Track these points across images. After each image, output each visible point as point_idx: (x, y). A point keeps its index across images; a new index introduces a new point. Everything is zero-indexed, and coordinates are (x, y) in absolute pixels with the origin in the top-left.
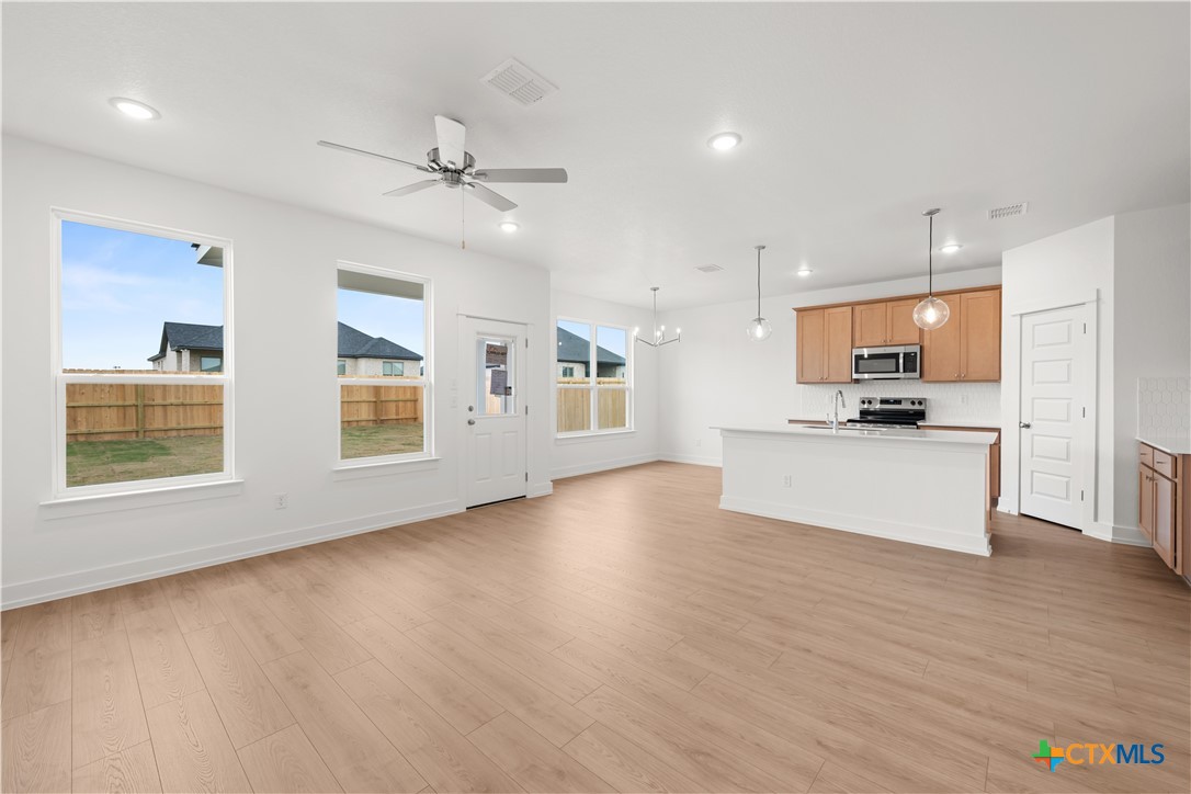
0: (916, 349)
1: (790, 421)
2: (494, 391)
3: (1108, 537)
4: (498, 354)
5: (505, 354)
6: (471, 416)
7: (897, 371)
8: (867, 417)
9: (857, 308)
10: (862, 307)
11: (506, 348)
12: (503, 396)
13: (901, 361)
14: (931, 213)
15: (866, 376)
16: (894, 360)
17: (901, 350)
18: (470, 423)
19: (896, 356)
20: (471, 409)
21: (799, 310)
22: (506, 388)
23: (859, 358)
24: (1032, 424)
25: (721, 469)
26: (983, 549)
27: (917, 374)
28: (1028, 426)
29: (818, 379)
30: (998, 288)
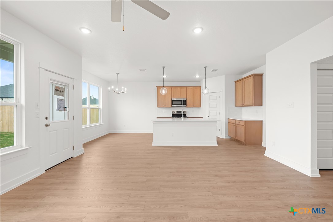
0: (186, 99)
1: (157, 118)
2: (58, 109)
3: (224, 138)
4: (60, 91)
5: (63, 91)
6: (47, 122)
7: (182, 104)
8: (174, 116)
9: (173, 88)
10: (174, 88)
11: (64, 89)
12: (63, 112)
13: (183, 102)
14: (206, 67)
15: (175, 105)
16: (181, 102)
17: (182, 99)
18: (46, 125)
19: (182, 101)
20: (47, 118)
21: (158, 87)
22: (64, 108)
23: (173, 101)
24: (209, 116)
25: (153, 133)
26: (216, 144)
27: (186, 105)
28: (209, 117)
29: (163, 106)
30: (200, 87)
